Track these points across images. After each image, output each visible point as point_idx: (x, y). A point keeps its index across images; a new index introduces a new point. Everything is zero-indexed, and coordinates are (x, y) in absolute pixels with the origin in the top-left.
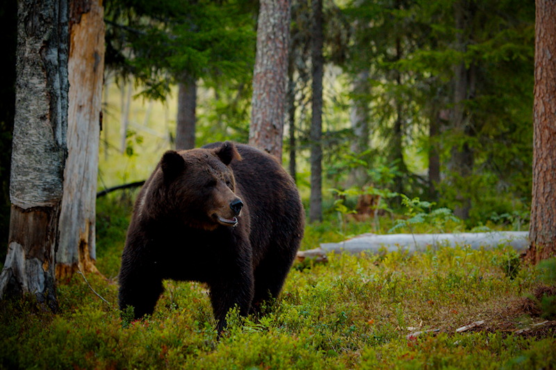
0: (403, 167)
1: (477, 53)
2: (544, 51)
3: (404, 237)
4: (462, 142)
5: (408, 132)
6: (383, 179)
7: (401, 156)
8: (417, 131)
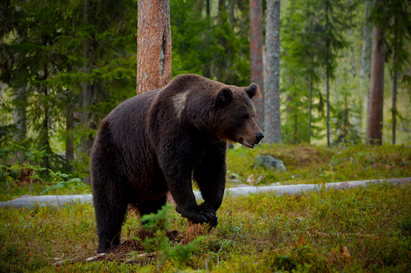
0: (49, 150)
1: (98, 74)
2: (143, 74)
3: (51, 197)
4: (88, 133)
5: (52, 127)
6: (36, 158)
7: (48, 143)
8: (58, 126)
